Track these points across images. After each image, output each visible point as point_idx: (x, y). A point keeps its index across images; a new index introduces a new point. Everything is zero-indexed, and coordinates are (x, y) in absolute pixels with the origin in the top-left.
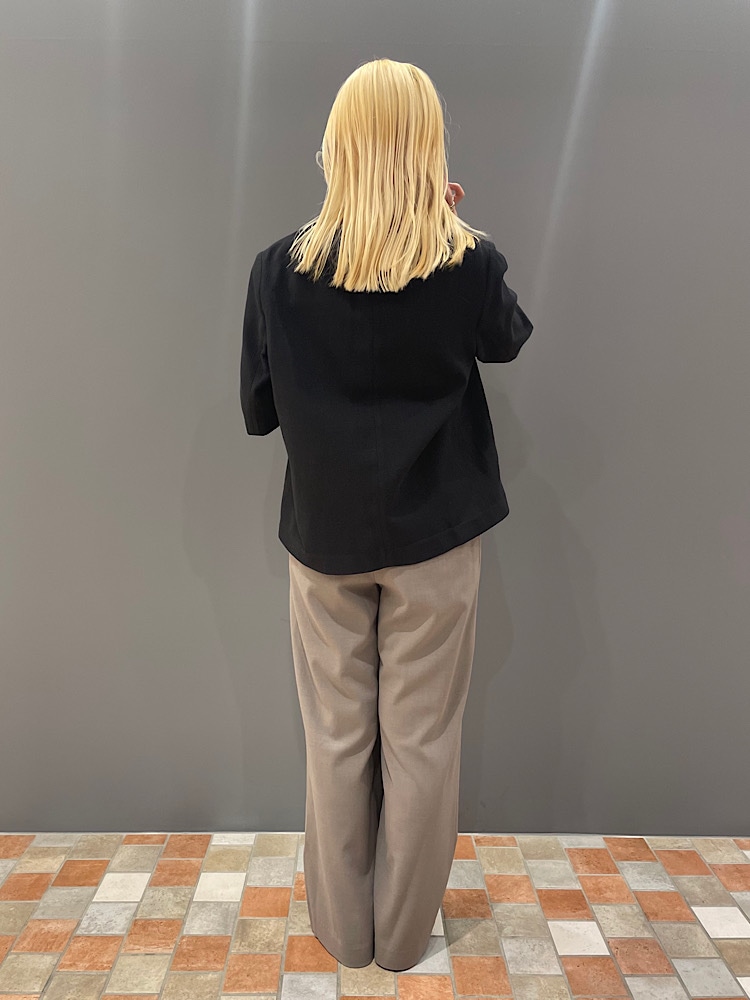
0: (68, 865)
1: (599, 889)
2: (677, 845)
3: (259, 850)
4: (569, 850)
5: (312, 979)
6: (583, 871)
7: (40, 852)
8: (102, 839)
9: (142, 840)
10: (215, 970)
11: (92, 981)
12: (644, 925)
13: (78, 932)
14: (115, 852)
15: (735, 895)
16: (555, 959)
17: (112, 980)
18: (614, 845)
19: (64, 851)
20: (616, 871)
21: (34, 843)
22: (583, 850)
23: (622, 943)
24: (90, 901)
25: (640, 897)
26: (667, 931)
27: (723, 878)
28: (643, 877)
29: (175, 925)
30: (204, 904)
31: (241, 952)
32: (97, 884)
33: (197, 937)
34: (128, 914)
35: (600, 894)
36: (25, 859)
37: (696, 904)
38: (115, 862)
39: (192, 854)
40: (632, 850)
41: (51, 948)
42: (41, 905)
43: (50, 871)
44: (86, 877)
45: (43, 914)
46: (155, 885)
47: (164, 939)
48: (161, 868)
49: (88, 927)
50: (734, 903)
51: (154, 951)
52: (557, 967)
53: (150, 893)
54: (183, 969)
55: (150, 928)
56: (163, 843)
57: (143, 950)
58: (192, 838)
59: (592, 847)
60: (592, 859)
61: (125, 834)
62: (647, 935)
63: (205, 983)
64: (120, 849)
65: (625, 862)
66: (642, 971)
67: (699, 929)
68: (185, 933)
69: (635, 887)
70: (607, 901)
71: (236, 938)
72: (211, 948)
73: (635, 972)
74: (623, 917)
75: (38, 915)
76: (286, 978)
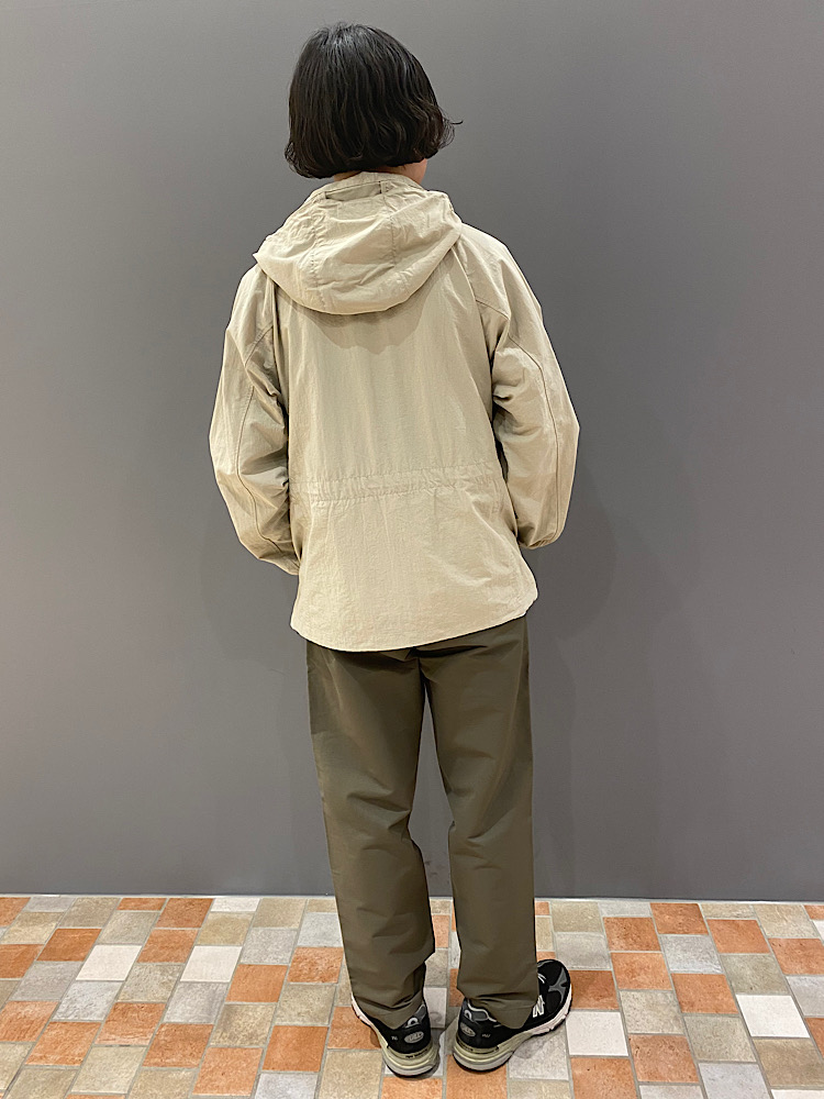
0: (58, 933)
1: (633, 971)
2: (735, 913)
3: (260, 920)
4: (607, 920)
5: (289, 1080)
6: (619, 947)
7: (32, 918)
8: (97, 902)
9: (139, 905)
10: (189, 1067)
11: (59, 1077)
12: (676, 1018)
13: (55, 1018)
14: (108, 920)
15: (791, 979)
16: (564, 1060)
17: (80, 1077)
18: (661, 913)
19: (57, 917)
20: (657, 947)
21: (27, 908)
22: (624, 919)
23: (645, 1041)
24: (73, 980)
25: (678, 981)
26: (701, 1025)
27: (782, 957)
28: (687, 955)
29: (157, 1009)
30: (191, 984)
31: (220, 1045)
32: (84, 959)
33: (177, 1026)
34: (110, 995)
35: (632, 976)
36: (15, 926)
37: (742, 991)
38: (106, 933)
39: (188, 922)
40: (680, 919)
41: (24, 1037)
42: (23, 984)
43: (38, 942)
44: (74, 950)
45: (23, 994)
46: (144, 961)
47: (142, 1027)
48: (153, 940)
49: (67, 1010)
50: (788, 990)
51: (131, 1041)
52: (565, 1071)
53: (137, 971)
54: (156, 1064)
55: (130, 1014)
56: (160, 909)
57: (119, 1040)
58: (191, 902)
59: (635, 915)
60: (632, 931)
61: (122, 897)
62: (676, 1031)
63: (177, 1082)
64: (114, 916)
65: (669, 936)
66: (662, 1078)
67: (739, 1024)
68: (165, 1020)
69: (674, 968)
70: (639, 987)
71: (218, 1028)
72: (191, 1038)
73: (654, 1078)
74: (652, 1006)
75: (17, 997)
76: (263, 1077)
